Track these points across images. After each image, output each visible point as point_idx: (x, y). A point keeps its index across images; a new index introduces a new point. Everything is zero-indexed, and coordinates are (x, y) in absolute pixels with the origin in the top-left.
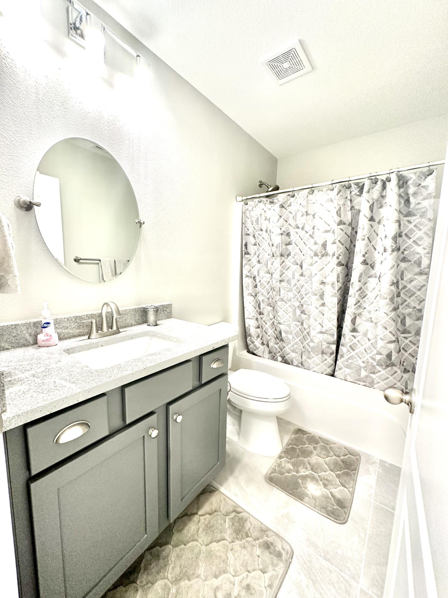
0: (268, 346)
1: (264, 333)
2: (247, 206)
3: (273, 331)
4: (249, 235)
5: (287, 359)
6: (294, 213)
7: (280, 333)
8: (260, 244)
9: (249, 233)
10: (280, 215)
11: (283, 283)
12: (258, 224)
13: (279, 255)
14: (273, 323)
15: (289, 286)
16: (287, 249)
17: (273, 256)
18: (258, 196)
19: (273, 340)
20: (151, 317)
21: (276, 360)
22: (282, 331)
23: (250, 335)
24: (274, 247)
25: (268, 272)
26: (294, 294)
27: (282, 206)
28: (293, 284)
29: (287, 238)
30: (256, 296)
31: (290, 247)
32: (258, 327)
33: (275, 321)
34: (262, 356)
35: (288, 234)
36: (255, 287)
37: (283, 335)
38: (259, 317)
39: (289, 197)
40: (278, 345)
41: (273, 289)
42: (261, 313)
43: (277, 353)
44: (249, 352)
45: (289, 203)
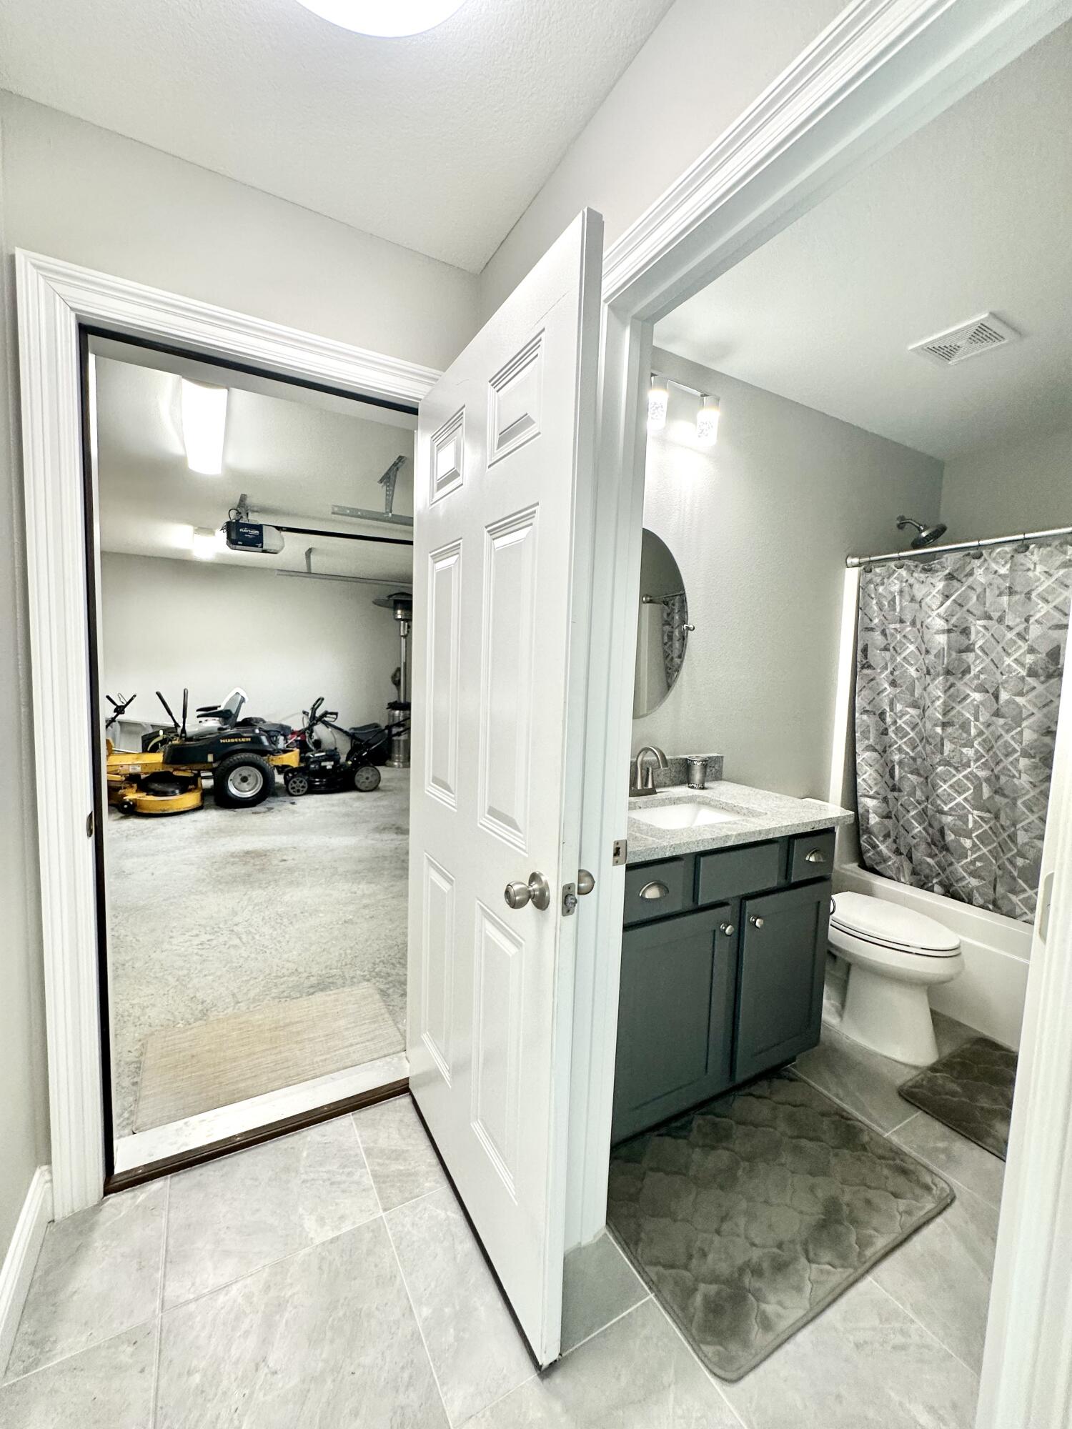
0: (910, 859)
1: (901, 829)
2: (869, 576)
3: (924, 829)
4: (872, 629)
5: (956, 890)
6: (979, 590)
7: (942, 832)
8: (898, 649)
9: (872, 625)
10: (946, 593)
11: (950, 730)
12: (894, 610)
13: (941, 672)
14: (924, 811)
15: (965, 735)
16: (961, 661)
17: (928, 673)
18: (896, 555)
19: (923, 847)
20: (697, 775)
21: (931, 890)
22: (946, 828)
23: (868, 831)
24: (931, 657)
25: (915, 705)
26: (977, 751)
27: (951, 577)
28: (973, 732)
29: (963, 637)
30: (885, 751)
31: (970, 657)
32: (888, 816)
33: (929, 806)
34: (894, 877)
35: (965, 631)
36: (882, 734)
37: (950, 837)
38: (890, 795)
39: (968, 559)
40: (937, 859)
41: (925, 739)
42: (894, 789)
43: (933, 878)
44: (863, 866)
45: (968, 569)
